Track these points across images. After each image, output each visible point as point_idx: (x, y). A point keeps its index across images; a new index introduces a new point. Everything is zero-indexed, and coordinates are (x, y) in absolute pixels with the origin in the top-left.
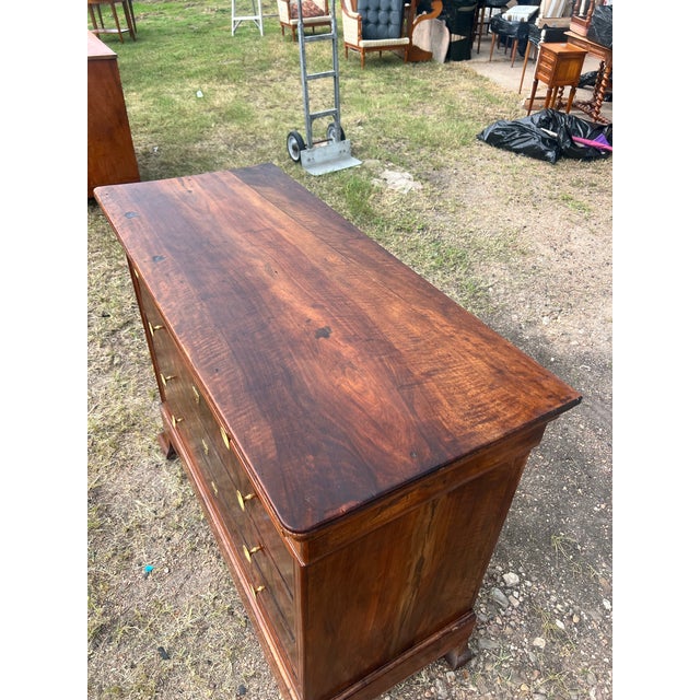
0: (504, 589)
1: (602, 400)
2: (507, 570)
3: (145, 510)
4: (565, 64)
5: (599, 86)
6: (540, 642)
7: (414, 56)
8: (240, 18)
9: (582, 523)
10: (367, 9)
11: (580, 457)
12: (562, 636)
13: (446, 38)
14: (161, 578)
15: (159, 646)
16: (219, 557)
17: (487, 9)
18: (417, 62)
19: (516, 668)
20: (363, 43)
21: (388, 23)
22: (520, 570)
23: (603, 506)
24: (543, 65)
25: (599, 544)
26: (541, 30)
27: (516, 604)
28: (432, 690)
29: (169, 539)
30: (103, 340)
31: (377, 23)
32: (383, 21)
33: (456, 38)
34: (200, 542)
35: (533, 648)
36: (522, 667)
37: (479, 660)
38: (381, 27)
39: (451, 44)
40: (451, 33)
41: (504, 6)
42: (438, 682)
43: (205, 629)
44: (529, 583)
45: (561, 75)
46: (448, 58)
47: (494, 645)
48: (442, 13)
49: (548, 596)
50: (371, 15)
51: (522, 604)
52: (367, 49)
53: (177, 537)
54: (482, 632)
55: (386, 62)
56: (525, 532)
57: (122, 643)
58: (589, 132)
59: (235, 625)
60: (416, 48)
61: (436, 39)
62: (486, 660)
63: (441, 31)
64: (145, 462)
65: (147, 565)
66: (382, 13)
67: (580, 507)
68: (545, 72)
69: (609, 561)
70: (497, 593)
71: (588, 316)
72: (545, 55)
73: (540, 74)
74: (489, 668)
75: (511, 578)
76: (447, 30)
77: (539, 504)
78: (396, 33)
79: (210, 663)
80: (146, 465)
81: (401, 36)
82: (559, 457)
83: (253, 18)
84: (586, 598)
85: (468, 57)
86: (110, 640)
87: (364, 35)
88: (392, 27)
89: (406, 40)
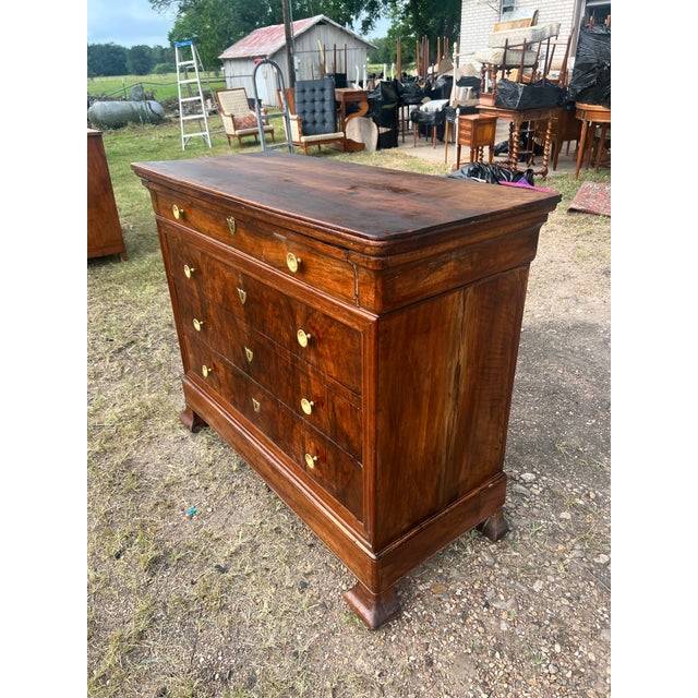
0: (524, 484)
1: (572, 352)
2: (523, 472)
3: (177, 471)
4: (481, 128)
5: (512, 152)
6: (565, 515)
7: (349, 147)
8: (189, 135)
9: (579, 434)
10: (304, 112)
11: (566, 391)
12: (585, 509)
13: (375, 132)
14: (205, 516)
15: (214, 564)
16: (257, 495)
17: (405, 108)
18: (353, 152)
19: (549, 535)
20: (303, 139)
21: (324, 122)
22: (535, 470)
23: (594, 421)
24: (463, 132)
25: (598, 445)
26: (455, 110)
27: (538, 492)
28: (480, 559)
29: (206, 488)
30: (111, 357)
31: (314, 122)
32: (319, 120)
33: (383, 130)
34: (237, 486)
35: (561, 520)
36: (554, 534)
37: (515, 534)
38: (317, 125)
39: (380, 136)
40: (378, 126)
41: (419, 103)
42: (483, 553)
43: (257, 546)
44: (544, 478)
45: (479, 138)
46: (379, 146)
47: (525, 521)
48: (368, 113)
49: (564, 485)
50: (308, 117)
51: (543, 492)
52: (308, 143)
53: (213, 486)
54: (513, 514)
55: (326, 153)
56: (531, 445)
57: (177, 568)
58: (512, 177)
59: (285, 540)
60: (350, 141)
61: (366, 132)
62: (521, 533)
63: (370, 127)
64: (171, 437)
65: (189, 509)
66: (317, 114)
67: (575, 424)
68: (466, 137)
69: (609, 455)
70: (518, 487)
71: (545, 297)
72: (463, 124)
73: (462, 140)
74: (525, 538)
75: (528, 476)
76: (374, 125)
77: (538, 426)
78: (332, 129)
79: (267, 570)
80: (172, 439)
81: (336, 131)
82: (547, 393)
83: (201, 134)
84: (597, 481)
85: (396, 146)
86: (167, 566)
87: (304, 132)
88: (327, 125)
89: (341, 134)
